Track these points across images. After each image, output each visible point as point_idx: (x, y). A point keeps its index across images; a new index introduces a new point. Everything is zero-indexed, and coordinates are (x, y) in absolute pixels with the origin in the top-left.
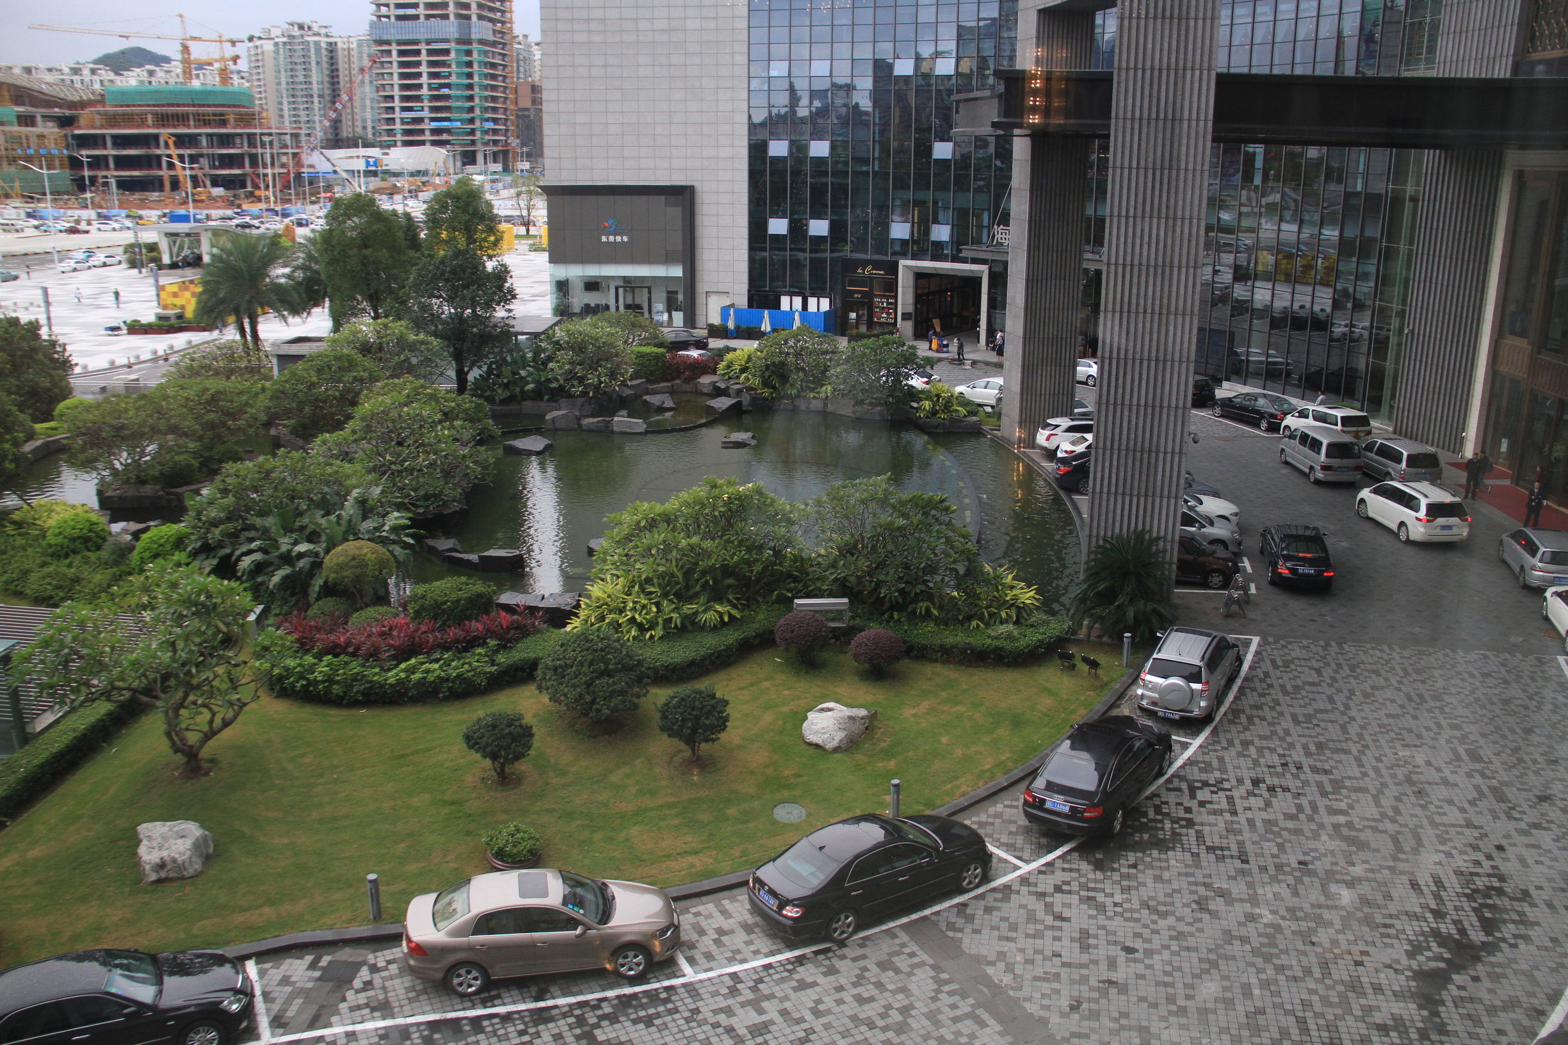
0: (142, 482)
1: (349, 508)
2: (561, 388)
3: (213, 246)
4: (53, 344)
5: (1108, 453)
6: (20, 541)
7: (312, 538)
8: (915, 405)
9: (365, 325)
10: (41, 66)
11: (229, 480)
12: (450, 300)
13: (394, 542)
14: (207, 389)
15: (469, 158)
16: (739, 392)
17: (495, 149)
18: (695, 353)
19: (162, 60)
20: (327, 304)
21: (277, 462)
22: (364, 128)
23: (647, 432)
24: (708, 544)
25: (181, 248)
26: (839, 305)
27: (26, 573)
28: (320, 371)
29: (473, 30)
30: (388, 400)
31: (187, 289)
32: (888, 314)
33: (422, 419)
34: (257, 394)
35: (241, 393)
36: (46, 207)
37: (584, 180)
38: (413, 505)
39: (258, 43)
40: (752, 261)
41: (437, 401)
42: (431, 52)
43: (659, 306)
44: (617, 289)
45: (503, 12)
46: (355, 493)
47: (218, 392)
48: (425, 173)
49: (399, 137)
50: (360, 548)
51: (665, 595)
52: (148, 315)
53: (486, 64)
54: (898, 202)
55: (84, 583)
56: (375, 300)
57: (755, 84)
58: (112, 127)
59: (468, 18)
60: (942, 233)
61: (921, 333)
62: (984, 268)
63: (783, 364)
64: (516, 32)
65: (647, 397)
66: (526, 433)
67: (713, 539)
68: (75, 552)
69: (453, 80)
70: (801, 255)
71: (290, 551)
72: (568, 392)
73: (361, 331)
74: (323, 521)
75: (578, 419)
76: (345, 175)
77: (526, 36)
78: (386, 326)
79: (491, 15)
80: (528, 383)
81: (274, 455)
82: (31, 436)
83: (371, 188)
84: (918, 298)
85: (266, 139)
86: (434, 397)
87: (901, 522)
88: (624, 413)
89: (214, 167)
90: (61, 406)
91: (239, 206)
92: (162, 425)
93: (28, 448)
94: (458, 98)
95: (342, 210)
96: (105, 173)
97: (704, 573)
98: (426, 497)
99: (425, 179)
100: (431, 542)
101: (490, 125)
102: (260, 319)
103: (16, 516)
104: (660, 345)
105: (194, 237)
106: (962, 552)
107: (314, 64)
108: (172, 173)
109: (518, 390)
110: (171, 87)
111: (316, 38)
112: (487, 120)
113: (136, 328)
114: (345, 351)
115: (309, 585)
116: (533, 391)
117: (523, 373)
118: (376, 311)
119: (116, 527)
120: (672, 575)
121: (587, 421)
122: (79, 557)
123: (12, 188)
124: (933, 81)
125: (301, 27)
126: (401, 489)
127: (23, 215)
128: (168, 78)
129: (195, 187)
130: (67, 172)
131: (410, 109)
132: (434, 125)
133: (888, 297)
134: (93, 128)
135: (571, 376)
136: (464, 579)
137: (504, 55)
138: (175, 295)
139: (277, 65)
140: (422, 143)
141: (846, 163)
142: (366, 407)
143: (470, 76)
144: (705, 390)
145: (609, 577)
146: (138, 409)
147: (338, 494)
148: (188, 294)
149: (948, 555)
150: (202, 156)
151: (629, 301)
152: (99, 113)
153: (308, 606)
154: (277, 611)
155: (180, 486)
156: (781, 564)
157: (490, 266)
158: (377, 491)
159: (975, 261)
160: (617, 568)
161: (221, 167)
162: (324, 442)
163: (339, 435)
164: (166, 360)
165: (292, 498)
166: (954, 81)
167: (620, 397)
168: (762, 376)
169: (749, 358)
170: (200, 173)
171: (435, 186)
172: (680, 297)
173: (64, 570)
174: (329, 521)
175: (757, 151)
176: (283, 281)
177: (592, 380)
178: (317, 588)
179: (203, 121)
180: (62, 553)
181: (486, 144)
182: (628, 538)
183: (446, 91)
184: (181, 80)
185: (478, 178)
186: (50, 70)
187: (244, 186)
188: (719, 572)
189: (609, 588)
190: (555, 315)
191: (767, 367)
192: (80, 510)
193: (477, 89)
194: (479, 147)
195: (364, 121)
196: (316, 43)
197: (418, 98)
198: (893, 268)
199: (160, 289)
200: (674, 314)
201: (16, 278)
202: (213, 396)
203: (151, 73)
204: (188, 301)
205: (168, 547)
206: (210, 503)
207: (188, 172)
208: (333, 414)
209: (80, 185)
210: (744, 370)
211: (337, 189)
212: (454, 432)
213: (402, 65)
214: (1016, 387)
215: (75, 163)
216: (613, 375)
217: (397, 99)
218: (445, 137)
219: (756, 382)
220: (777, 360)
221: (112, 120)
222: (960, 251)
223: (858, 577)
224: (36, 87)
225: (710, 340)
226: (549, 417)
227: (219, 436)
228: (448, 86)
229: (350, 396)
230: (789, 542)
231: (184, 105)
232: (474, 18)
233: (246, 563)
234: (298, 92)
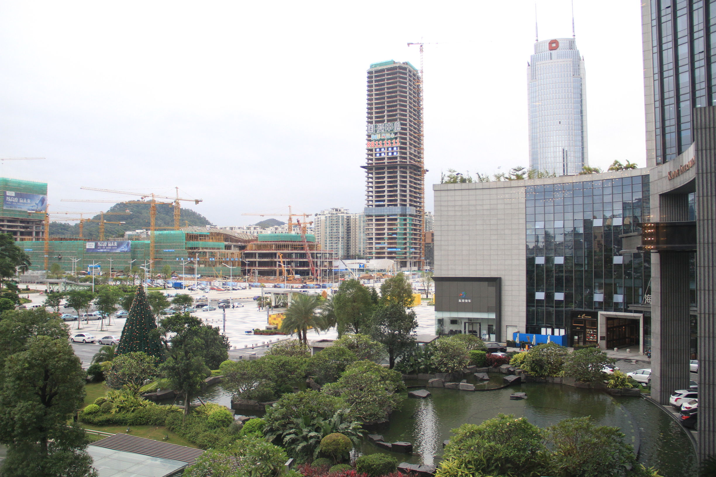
0: (250, 398)
1: (335, 418)
2: (436, 368)
3: (292, 299)
4: (223, 337)
5: (707, 409)
6: (197, 419)
7: (317, 430)
8: (606, 381)
9: (351, 336)
10: (237, 227)
11: (284, 401)
12: (389, 326)
13: (353, 435)
14: (282, 360)
15: (404, 264)
16: (520, 373)
17: (415, 260)
18: (500, 354)
19: (281, 224)
20: (336, 325)
21: (306, 395)
22: (360, 251)
23: (475, 390)
24: (499, 446)
25: (280, 299)
26: (569, 332)
27: (198, 433)
28: (329, 355)
29: (407, 210)
30: (357, 370)
31: (279, 317)
32: (594, 337)
33: (372, 380)
34: (302, 364)
35: (296, 363)
36: (230, 282)
37: (451, 274)
38: (365, 418)
39: (319, 216)
40: (528, 311)
41: (379, 371)
42: (389, 220)
43: (484, 332)
44: (465, 323)
45: (420, 203)
46: (339, 411)
47: (285, 362)
48: (384, 271)
49: (374, 255)
50: (337, 436)
51: (477, 470)
52: (263, 328)
53: (412, 225)
54: (597, 284)
55: (220, 441)
56: (357, 325)
57: (529, 232)
58: (259, 250)
59: (405, 205)
60: (619, 298)
61: (610, 347)
62: (641, 315)
63: (541, 360)
64: (426, 211)
65: (476, 374)
66: (419, 388)
67: (502, 444)
68: (218, 427)
69: (398, 231)
70: (551, 309)
71: (307, 435)
72: (440, 370)
73: (349, 338)
74: (323, 423)
75: (443, 383)
76: (350, 270)
77: (430, 213)
78: (360, 337)
79: (415, 204)
80: (421, 365)
81: (305, 391)
82: (209, 375)
83: (361, 276)
84: (608, 329)
85: (319, 255)
86: (378, 370)
87: (595, 440)
88: (465, 381)
89: (297, 267)
90: (223, 364)
91: (305, 283)
92: (261, 374)
93: (207, 380)
94: (400, 239)
95: (345, 286)
96: (254, 268)
97: (496, 460)
98: (371, 415)
99: (384, 273)
100: (371, 436)
101: (413, 250)
102: (308, 331)
103: (198, 409)
104: (483, 350)
105: (285, 295)
106: (628, 458)
107: (341, 224)
108: (280, 268)
109: (417, 368)
110: (283, 234)
111: (342, 215)
112: (412, 248)
113: (258, 332)
114: (341, 347)
115: (314, 451)
116: (424, 369)
117: (419, 360)
118: (357, 330)
119: (237, 417)
120: (481, 460)
121: (448, 384)
122: (219, 429)
123: (219, 273)
124: (612, 228)
125: (337, 210)
126: (359, 410)
127: (221, 284)
128: (283, 231)
129: (288, 275)
130: (240, 267)
131: (379, 243)
132: (389, 250)
133: (593, 329)
134: (252, 250)
135: (441, 363)
136: (383, 454)
137: (420, 221)
138: (275, 319)
139: (326, 225)
140: (384, 258)
141: (572, 267)
142: (347, 373)
143: (405, 229)
144: (504, 372)
145: (451, 459)
146: (252, 367)
147: (331, 411)
148: (280, 319)
149: (621, 459)
150: (292, 262)
151: (471, 329)
152: (255, 244)
153: (312, 461)
154: (299, 462)
155: (265, 401)
156: (535, 459)
157: (408, 311)
158: (348, 411)
159: (636, 312)
160: (455, 455)
161: (300, 266)
162: (328, 387)
163: (334, 384)
164: (268, 346)
165: (311, 411)
166: (622, 228)
167: (464, 373)
168: (531, 366)
169: (525, 356)
170: (291, 269)
171: (388, 276)
172: (494, 328)
173: (213, 434)
174: (325, 423)
175: (530, 262)
176: (318, 315)
177: (450, 365)
178: (317, 453)
179: (294, 248)
180: (213, 427)
181: (411, 258)
182: (461, 441)
183: (395, 236)
184: (287, 231)
185: (407, 273)
186: (239, 228)
187: (308, 274)
188: (503, 460)
189: (451, 464)
190: (437, 334)
191: (533, 361)
192: (223, 409)
193: (408, 235)
194: (408, 260)
195: (360, 248)
196: (342, 216)
197: (383, 239)
198: (595, 315)
199: (269, 316)
200: (491, 335)
201: (215, 309)
202: (283, 363)
203: (276, 229)
204: (279, 322)
205: (256, 428)
206: (276, 410)
207: (286, 268)
208: (334, 375)
209: (244, 273)
210: (522, 362)
211: (346, 276)
212: (385, 386)
213: (377, 225)
214: (658, 374)
215: (243, 264)
216: (460, 363)
217: (374, 239)
218: (393, 255)
219: (528, 368)
220: (538, 358)
221: (259, 247)
222: (628, 307)
223: (573, 468)
224: (233, 235)
225: (508, 348)
226: (430, 381)
227: (284, 381)
228: (396, 234)
229: (342, 367)
230: (539, 448)
231: (287, 241)
232: (408, 205)
233: (288, 438)
234: (333, 237)
